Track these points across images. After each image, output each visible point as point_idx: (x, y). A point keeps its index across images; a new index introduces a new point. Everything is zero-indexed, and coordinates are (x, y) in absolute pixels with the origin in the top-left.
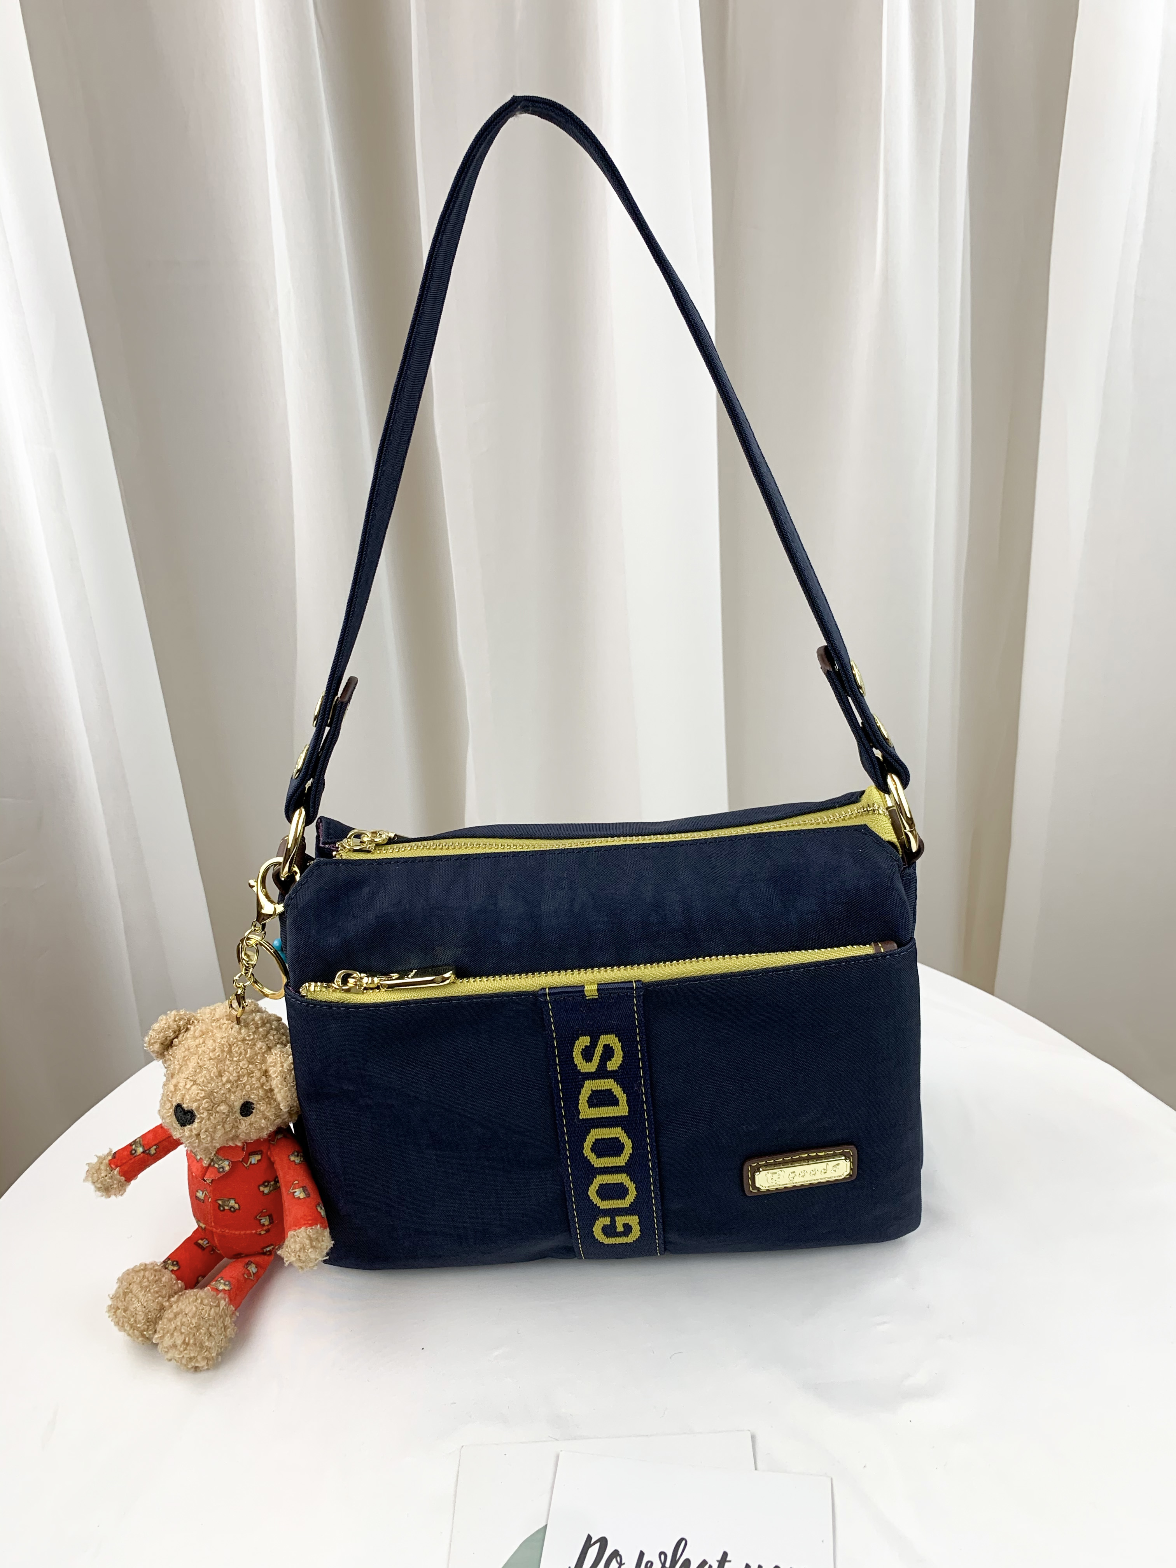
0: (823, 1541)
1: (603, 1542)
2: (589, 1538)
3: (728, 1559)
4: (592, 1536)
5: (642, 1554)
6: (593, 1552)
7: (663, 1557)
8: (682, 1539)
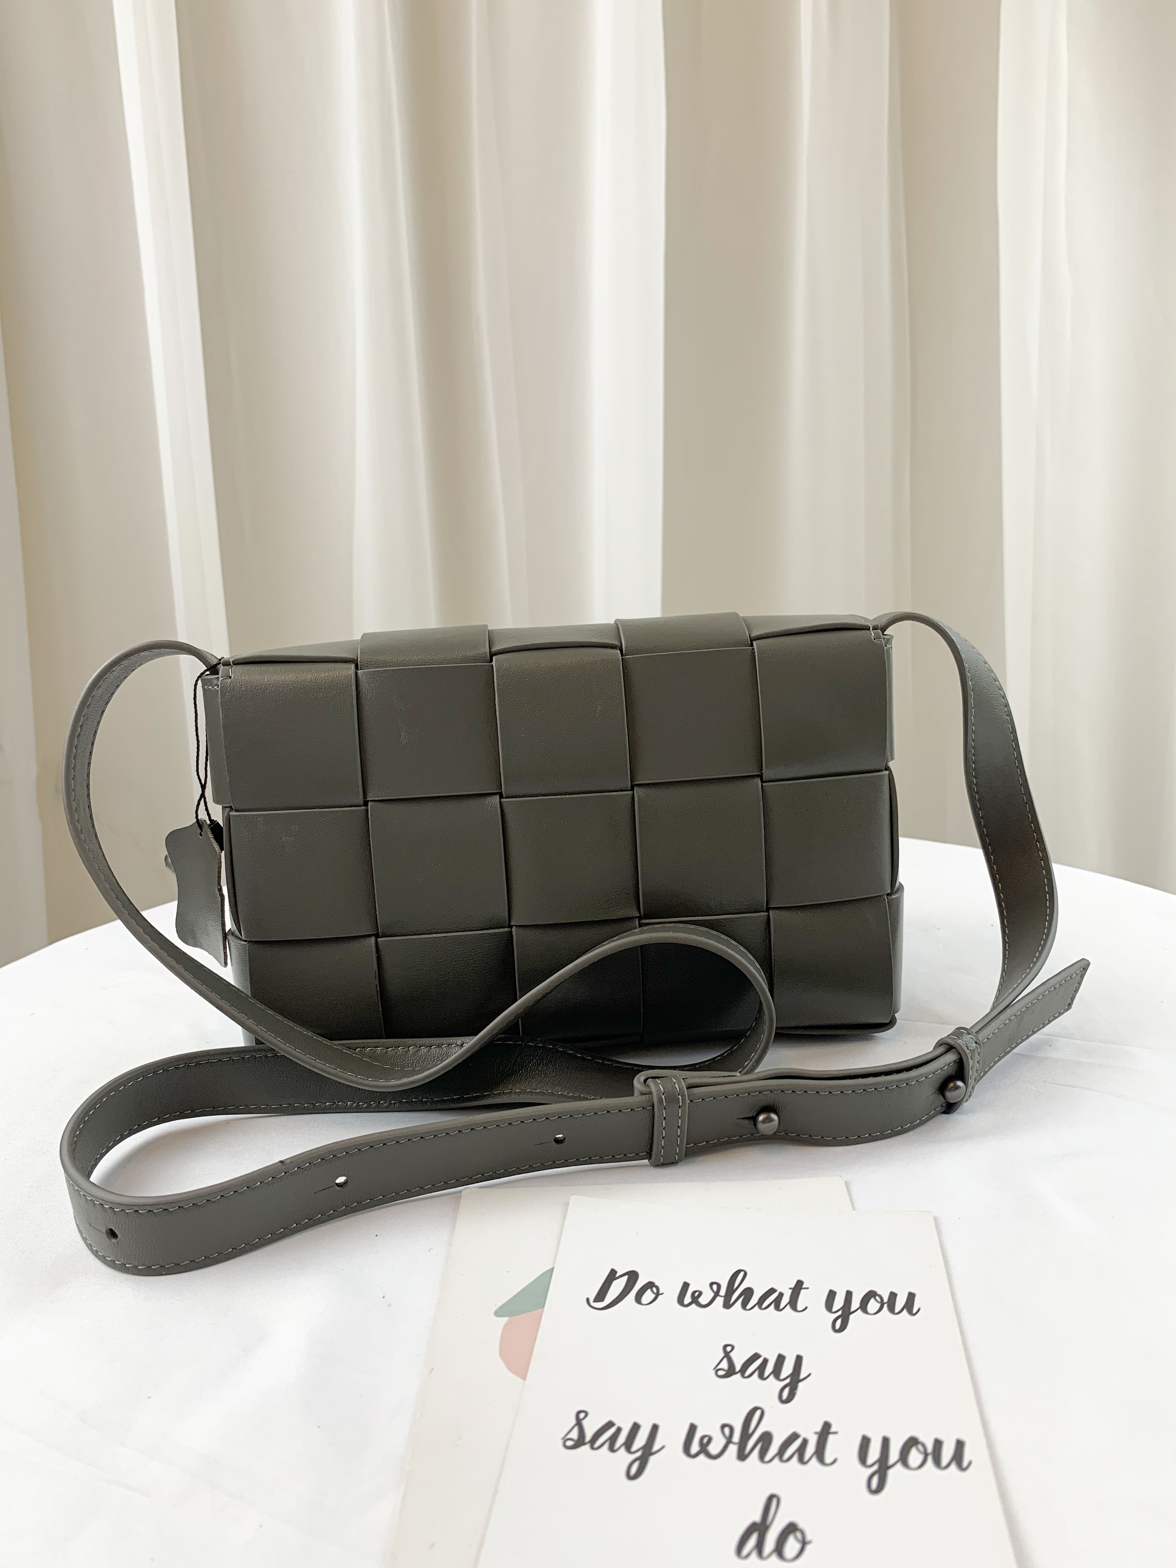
1: (633, 1276)
2: (613, 1272)
3: (804, 1286)
4: (616, 1269)
5: (686, 1286)
7: (715, 1287)
8: (740, 1271)
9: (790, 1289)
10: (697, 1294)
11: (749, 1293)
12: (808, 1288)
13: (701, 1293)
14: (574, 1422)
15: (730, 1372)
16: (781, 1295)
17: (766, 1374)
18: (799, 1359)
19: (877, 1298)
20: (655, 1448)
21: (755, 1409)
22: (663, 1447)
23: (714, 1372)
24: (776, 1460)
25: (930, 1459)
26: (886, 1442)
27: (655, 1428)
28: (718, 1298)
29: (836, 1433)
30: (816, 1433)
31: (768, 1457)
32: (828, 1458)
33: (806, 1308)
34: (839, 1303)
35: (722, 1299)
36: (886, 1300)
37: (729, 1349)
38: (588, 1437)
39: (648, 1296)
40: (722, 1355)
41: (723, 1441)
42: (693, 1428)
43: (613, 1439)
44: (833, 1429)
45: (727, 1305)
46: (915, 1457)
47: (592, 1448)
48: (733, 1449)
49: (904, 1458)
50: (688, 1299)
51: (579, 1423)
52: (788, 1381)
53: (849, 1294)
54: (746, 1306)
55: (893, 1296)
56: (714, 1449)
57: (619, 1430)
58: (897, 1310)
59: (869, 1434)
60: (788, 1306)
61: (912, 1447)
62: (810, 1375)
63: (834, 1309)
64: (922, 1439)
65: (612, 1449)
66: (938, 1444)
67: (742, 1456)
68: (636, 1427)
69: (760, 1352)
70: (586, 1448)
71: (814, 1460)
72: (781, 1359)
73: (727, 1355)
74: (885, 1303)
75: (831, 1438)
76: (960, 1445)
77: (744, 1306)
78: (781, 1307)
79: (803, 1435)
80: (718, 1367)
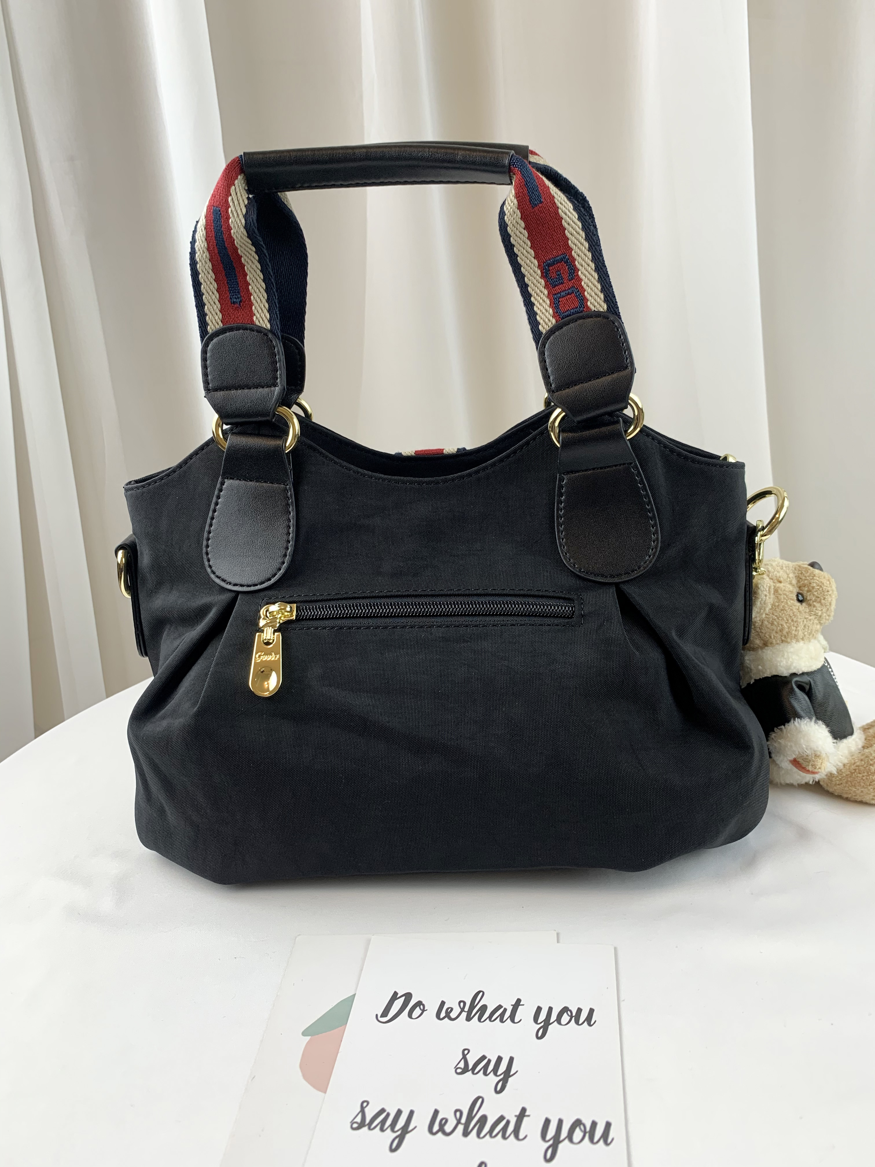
0: (607, 988)
1: (408, 996)
2: (396, 993)
3: (521, 1004)
4: (398, 991)
5: (443, 1003)
6: (398, 1004)
7: (462, 1004)
8: (479, 992)
9: (512, 1005)
10: (450, 1009)
11: (484, 1008)
12: (523, 1005)
13: (452, 1009)
14: (359, 1109)
15: (465, 1070)
16: (505, 1010)
17: (488, 1072)
18: (511, 1060)
19: (569, 1013)
20: (410, 1128)
21: (478, 1098)
22: (415, 1127)
23: (454, 1070)
24: (488, 1136)
25: (587, 1135)
26: (560, 1122)
27: (412, 1113)
28: (463, 1013)
29: (529, 1116)
30: (516, 1116)
31: (482, 1135)
32: (521, 1136)
33: (521, 1020)
34: (542, 1017)
35: (466, 1013)
36: (574, 1014)
37: (466, 1052)
38: (368, 1121)
39: (417, 1012)
40: (461, 1057)
41: (455, 1122)
42: (436, 1112)
43: (383, 1122)
44: (527, 1114)
45: (469, 1019)
46: (578, 1134)
47: (369, 1129)
48: (461, 1128)
49: (570, 1137)
50: (443, 1014)
51: (362, 1111)
52: (502, 1076)
53: (550, 1009)
54: (481, 1019)
55: (579, 1011)
56: (448, 1128)
57: (388, 1115)
58: (580, 1022)
59: (550, 1117)
60: (509, 1018)
61: (576, 1127)
62: (517, 1072)
63: (539, 1022)
64: (584, 1121)
65: (382, 1130)
66: (594, 1124)
67: (466, 1134)
68: (399, 1112)
69: (487, 1055)
70: (365, 1129)
71: (512, 1136)
72: (500, 1059)
73: (464, 1057)
74: (574, 1016)
75: (525, 1120)
76: (608, 1125)
77: (479, 1020)
78: (504, 1020)
79: (507, 1118)
80: (457, 1067)
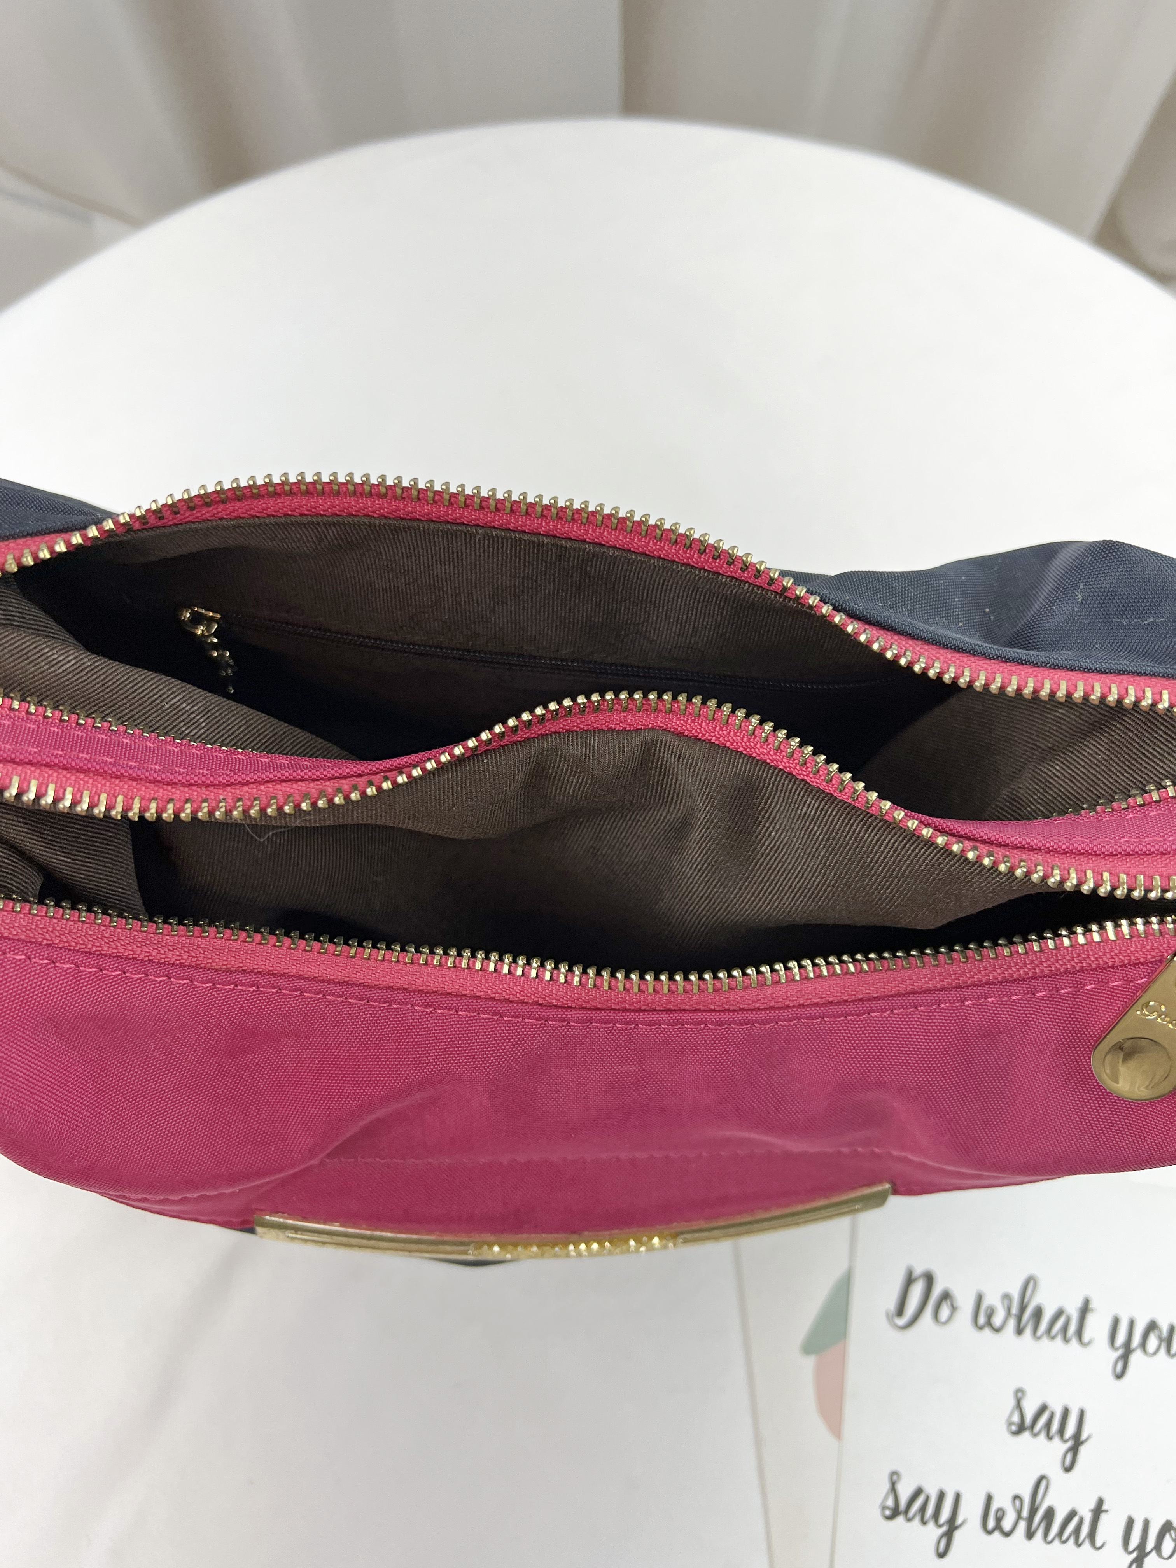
1: (929, 1279)
2: (911, 1271)
4: (913, 1269)
5: (980, 1298)
6: (917, 1292)
7: (1007, 1300)
9: (1078, 1310)
10: (990, 1310)
11: (1038, 1312)
12: (1092, 1310)
13: (994, 1310)
14: (888, 1485)
15: (1021, 1429)
16: (1069, 1317)
17: (1052, 1433)
18: (1082, 1414)
19: (1158, 1332)
21: (1042, 1478)
22: (965, 1521)
23: (1005, 1427)
24: (1057, 1541)
26: (1146, 1524)
27: (957, 1497)
28: (1010, 1319)
29: (1106, 1511)
30: (1091, 1511)
31: (1050, 1538)
32: (1098, 1544)
33: (1091, 1341)
34: (1121, 1336)
35: (1014, 1319)
36: (1164, 1335)
37: (1021, 1395)
38: (902, 1506)
39: (945, 1312)
40: (1015, 1403)
41: (1015, 1515)
42: (989, 1498)
43: (923, 1509)
44: (1105, 1507)
45: (1019, 1331)
46: (1168, 1544)
47: (906, 1518)
48: (1022, 1525)
49: (1158, 1548)
50: (982, 1320)
51: (893, 1489)
52: (1071, 1444)
53: (1132, 1324)
54: (1037, 1333)
55: (1171, 1329)
56: (1007, 1524)
57: (928, 1498)
58: (1173, 1352)
59: (1133, 1515)
60: (1075, 1336)
61: (1166, 1532)
62: (1090, 1435)
63: (1116, 1347)
65: (923, 1522)
67: (1030, 1535)
68: (941, 1496)
69: (1048, 1403)
70: (901, 1519)
71: (1088, 1543)
72: (1066, 1412)
73: (1019, 1405)
74: (1164, 1340)
75: (1103, 1517)
77: (1034, 1334)
78: (1068, 1338)
79: (1081, 1513)
